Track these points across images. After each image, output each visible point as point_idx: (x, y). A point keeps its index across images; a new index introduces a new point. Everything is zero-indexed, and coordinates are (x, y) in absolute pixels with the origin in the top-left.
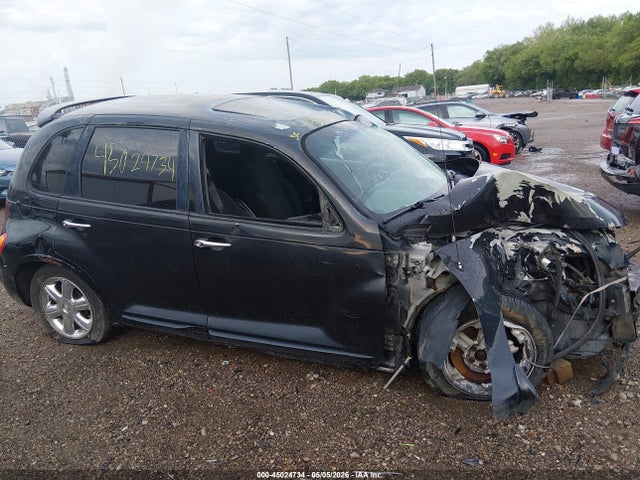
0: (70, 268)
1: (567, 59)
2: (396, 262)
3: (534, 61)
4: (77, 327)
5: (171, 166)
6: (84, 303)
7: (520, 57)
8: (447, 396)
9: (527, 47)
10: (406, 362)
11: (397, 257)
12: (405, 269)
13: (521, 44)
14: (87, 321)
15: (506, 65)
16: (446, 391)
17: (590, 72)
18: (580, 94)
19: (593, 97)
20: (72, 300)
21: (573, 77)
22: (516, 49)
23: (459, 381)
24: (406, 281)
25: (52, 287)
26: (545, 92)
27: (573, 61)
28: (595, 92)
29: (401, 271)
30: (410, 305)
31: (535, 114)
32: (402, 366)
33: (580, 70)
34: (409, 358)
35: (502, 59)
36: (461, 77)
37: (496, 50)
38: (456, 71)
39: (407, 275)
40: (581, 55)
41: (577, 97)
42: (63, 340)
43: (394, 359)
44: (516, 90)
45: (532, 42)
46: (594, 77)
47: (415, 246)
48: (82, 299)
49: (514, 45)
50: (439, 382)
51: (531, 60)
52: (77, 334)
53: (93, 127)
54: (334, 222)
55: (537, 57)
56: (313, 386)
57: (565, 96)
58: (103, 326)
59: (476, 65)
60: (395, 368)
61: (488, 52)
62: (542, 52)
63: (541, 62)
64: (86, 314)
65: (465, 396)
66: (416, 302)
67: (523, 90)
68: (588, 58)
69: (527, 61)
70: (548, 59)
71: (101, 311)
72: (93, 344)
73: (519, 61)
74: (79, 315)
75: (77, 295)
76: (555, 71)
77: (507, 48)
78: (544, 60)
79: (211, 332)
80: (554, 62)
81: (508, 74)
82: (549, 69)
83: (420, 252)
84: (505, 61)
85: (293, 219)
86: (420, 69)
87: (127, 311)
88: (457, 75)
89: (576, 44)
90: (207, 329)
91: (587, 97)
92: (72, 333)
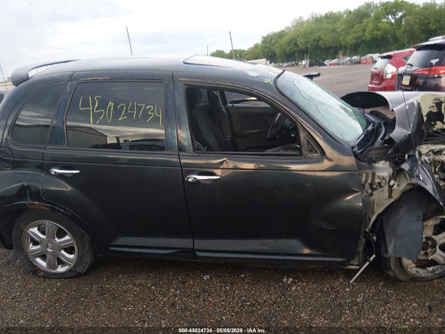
0: (59, 211)
1: (314, 40)
2: (364, 179)
3: (293, 42)
4: (61, 262)
5: (158, 113)
6: (68, 241)
7: (284, 40)
8: (402, 281)
9: (288, 33)
10: (371, 259)
11: (365, 175)
12: (371, 185)
13: (284, 31)
14: (71, 256)
15: (276, 46)
16: (401, 277)
17: (329, 48)
18: (326, 63)
19: (333, 64)
20: (56, 239)
21: (318, 52)
22: (281, 35)
23: (411, 268)
24: (372, 194)
25: (35, 230)
26: (304, 62)
27: (318, 42)
28: (335, 61)
29: (367, 186)
30: (373, 214)
31: (319, 75)
32: (368, 263)
33: (323, 47)
34: (374, 256)
35: (273, 42)
36: (247, 54)
37: (268, 36)
38: (244, 51)
39: (373, 189)
40: (322, 37)
41: (324, 65)
42: (48, 276)
43: (357, 258)
44: (283, 62)
45: (290, 29)
46: (332, 51)
47: (376, 165)
48: (67, 238)
49: (280, 32)
50: (397, 272)
51: (292, 41)
52: (61, 269)
53: (75, 83)
54: (312, 150)
55: (296, 39)
56: (294, 288)
57: (316, 65)
58: (88, 259)
59: (256, 46)
60: (361, 266)
61: (263, 37)
62: (298, 36)
63: (298, 43)
64: (70, 250)
65: (415, 279)
66: (378, 210)
67: (288, 61)
68: (328, 39)
69: (289, 43)
70: (302, 41)
71: (87, 246)
72: (79, 275)
73: (284, 43)
74: (63, 252)
75: (61, 234)
76: (307, 48)
77: (275, 35)
78: (300, 41)
79: (198, 253)
80: (306, 43)
81: (278, 52)
82: (303, 47)
83: (382, 170)
84: (275, 43)
85: (269, 152)
86: (220, 50)
87: (114, 243)
88: (244, 53)
89: (319, 30)
90: (194, 250)
91: (330, 65)
92: (56, 268)
